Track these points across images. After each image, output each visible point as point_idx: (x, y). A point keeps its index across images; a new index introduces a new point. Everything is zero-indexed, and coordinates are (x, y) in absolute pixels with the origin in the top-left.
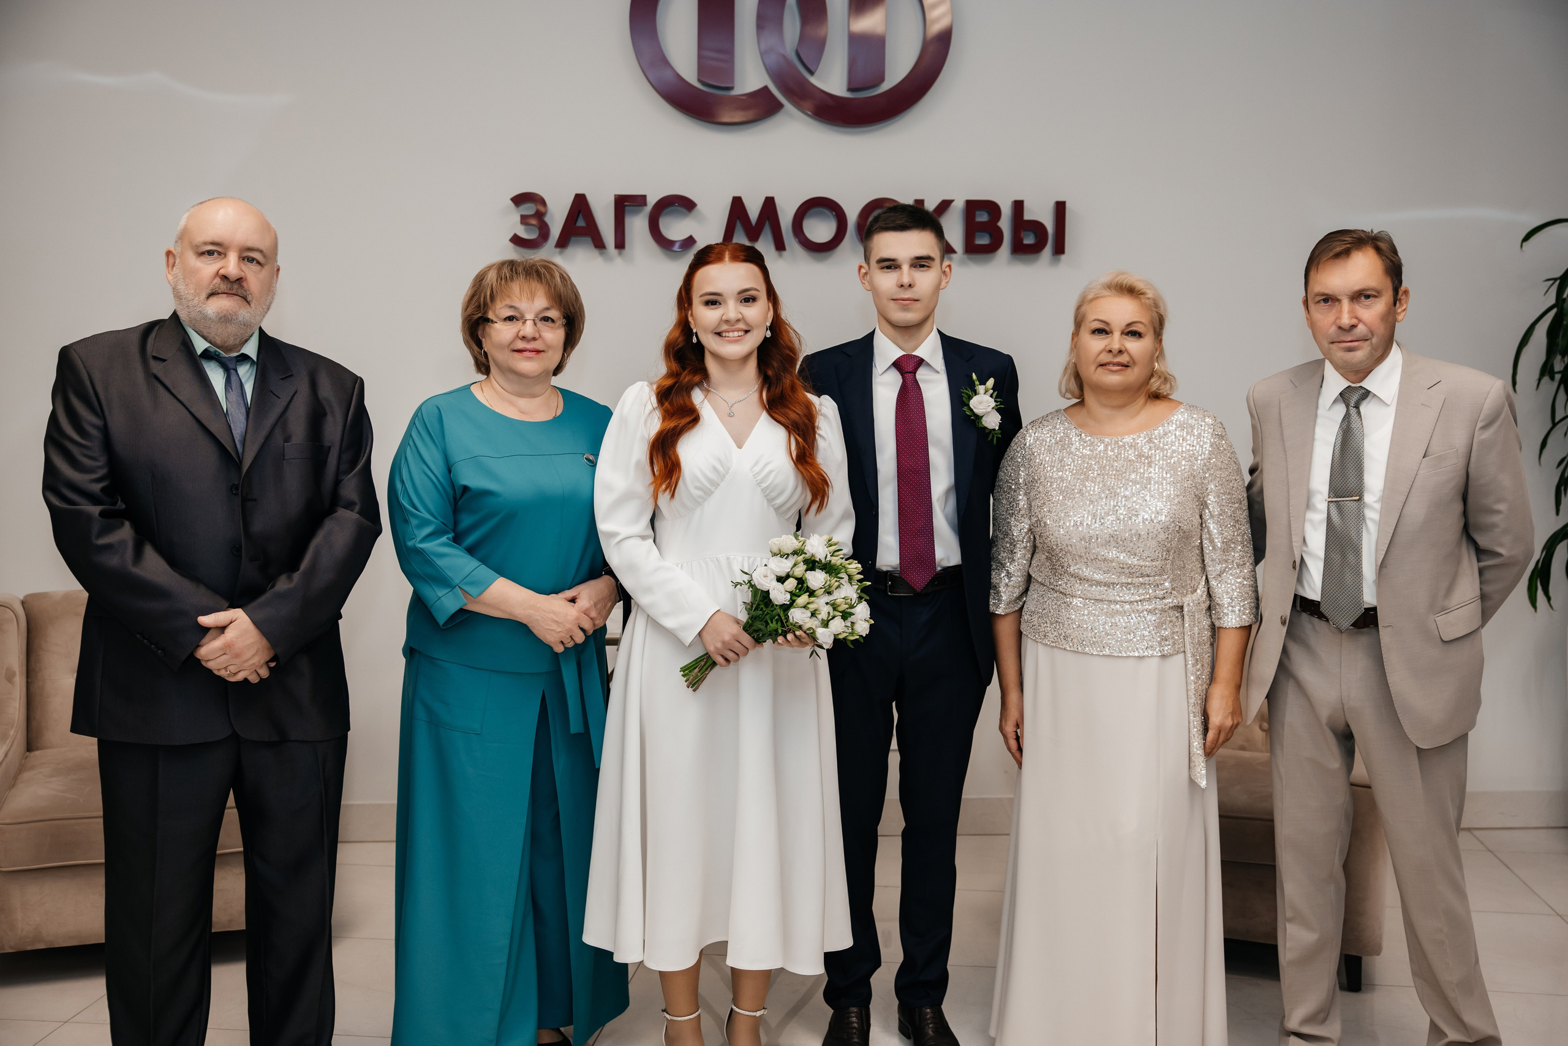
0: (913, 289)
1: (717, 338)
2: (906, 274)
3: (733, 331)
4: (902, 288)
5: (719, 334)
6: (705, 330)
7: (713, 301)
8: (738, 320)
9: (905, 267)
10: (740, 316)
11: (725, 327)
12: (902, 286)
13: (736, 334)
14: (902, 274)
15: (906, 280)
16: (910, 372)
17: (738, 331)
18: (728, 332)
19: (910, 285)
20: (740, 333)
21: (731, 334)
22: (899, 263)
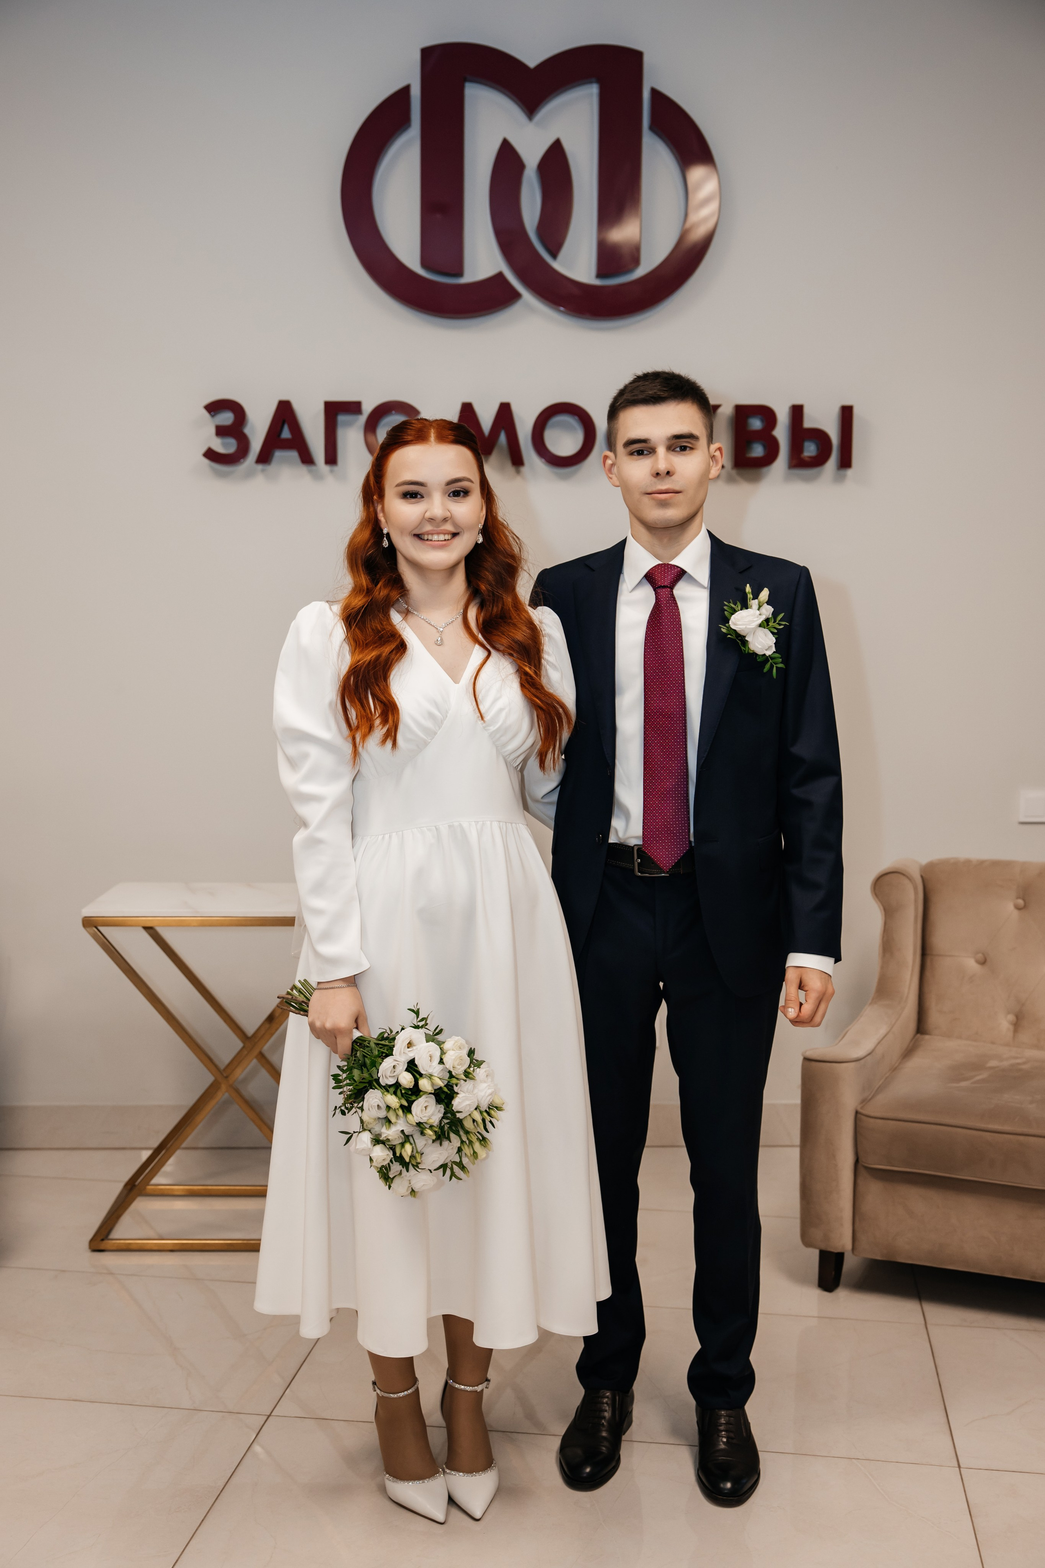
0: (673, 477)
1: (418, 542)
2: (663, 459)
3: (438, 533)
4: (659, 477)
5: (418, 536)
6: (402, 531)
7: (413, 493)
8: (445, 520)
9: (661, 450)
10: (448, 514)
11: (428, 528)
12: (658, 474)
13: (442, 537)
14: (657, 460)
15: (662, 466)
16: (665, 587)
17: (445, 534)
18: (432, 534)
19: (668, 473)
20: (447, 537)
21: (435, 537)
22: (651, 445)
